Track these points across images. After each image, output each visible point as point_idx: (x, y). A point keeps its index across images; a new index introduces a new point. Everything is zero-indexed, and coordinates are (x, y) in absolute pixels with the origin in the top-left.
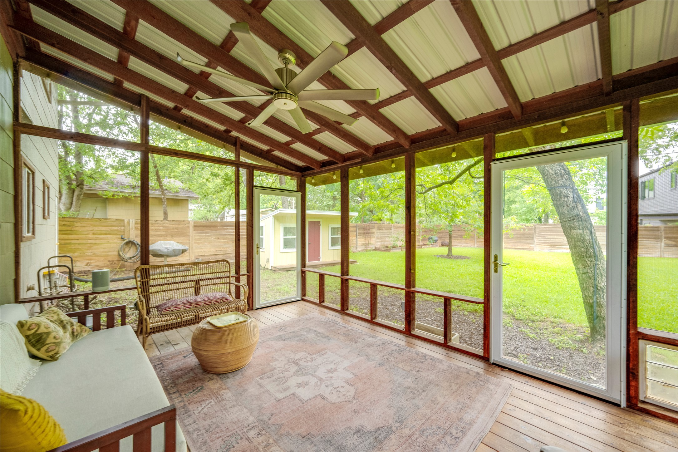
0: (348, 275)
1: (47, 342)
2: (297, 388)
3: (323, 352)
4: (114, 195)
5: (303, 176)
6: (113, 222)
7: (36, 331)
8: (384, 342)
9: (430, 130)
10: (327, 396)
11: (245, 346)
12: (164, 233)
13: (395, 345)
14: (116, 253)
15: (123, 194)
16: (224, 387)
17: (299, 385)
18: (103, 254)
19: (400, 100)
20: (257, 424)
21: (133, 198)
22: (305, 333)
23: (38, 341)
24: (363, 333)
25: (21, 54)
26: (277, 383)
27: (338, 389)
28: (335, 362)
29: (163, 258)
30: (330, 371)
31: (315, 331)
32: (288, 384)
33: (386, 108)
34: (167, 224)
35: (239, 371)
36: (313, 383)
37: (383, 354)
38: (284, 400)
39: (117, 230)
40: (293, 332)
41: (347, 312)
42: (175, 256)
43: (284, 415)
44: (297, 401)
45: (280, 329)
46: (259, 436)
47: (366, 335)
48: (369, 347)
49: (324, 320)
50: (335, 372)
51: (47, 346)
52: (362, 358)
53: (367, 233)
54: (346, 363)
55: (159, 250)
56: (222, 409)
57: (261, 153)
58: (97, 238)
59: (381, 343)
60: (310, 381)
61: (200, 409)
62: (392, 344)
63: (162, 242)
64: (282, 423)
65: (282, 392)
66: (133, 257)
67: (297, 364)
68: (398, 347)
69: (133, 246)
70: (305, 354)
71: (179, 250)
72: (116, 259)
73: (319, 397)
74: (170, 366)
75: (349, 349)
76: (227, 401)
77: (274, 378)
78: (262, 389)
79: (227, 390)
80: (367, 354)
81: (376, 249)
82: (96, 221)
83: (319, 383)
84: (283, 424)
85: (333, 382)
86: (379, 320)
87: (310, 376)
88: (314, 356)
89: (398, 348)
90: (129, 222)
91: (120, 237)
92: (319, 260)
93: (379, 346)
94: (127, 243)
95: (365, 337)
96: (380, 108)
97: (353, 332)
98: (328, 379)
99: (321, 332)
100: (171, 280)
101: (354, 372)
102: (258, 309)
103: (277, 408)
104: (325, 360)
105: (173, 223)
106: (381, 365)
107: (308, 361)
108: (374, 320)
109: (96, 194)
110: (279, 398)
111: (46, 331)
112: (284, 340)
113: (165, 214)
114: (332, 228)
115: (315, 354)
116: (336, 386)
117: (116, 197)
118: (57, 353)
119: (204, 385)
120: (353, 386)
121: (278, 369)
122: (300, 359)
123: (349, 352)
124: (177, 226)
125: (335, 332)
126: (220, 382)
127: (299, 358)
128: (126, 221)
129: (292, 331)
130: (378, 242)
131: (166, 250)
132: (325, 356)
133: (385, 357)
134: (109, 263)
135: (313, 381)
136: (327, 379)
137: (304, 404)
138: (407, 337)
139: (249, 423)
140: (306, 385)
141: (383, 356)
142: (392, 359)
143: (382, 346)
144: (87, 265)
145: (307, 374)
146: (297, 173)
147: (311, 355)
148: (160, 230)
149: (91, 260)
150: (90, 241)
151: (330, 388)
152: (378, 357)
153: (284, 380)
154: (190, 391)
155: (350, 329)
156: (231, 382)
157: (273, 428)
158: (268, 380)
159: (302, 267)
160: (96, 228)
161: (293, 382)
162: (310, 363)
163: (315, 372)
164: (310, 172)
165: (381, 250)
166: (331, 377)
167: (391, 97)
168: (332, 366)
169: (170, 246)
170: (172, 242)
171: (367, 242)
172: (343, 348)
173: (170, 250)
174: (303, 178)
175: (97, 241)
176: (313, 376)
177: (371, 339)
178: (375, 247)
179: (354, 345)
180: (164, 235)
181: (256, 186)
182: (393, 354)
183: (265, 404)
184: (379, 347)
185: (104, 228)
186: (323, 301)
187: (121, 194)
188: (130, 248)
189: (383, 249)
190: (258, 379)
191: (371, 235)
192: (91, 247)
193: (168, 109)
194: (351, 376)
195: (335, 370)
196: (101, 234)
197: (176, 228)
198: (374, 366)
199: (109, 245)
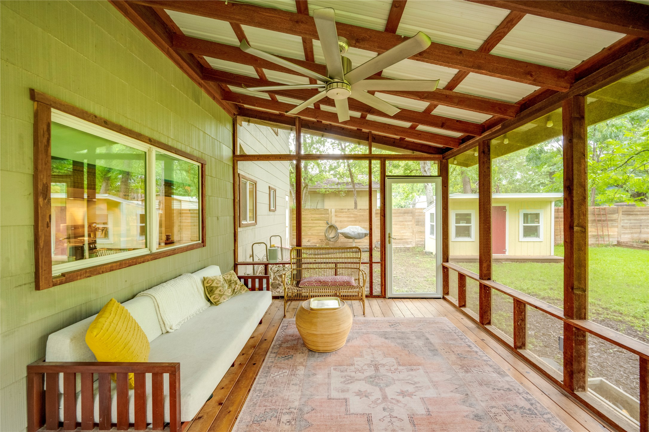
0: (489, 279)
1: (215, 293)
2: (355, 394)
3: (415, 367)
4: (326, 191)
5: (443, 158)
6: (322, 211)
7: (211, 285)
8: (511, 388)
9: (610, 48)
10: (375, 421)
11: (328, 333)
12: (354, 219)
13: (528, 400)
14: (324, 234)
15: (331, 190)
16: (304, 363)
17: (360, 394)
18: (317, 234)
19: (513, 25)
20: (295, 411)
21: (337, 192)
22: (414, 338)
23: (211, 291)
24: (489, 363)
25: (236, 113)
26: (343, 380)
27: (393, 419)
28: (417, 385)
29: (352, 240)
30: (403, 393)
31: (427, 339)
32: (350, 386)
33: (499, 45)
34: (356, 212)
35: (326, 354)
36: (373, 398)
37: (494, 404)
38: (334, 401)
39: (324, 217)
40: (403, 333)
41: (487, 327)
42: (360, 238)
43: (321, 416)
44: (343, 409)
45: (392, 325)
46: (288, 424)
47: (491, 366)
48: (481, 385)
49: (448, 329)
50: (407, 398)
51: (214, 295)
52: (458, 395)
53: (599, 221)
54: (431, 393)
55: (349, 233)
56: (287, 382)
57: (394, 142)
58: (314, 223)
59: (507, 386)
60: (372, 394)
61: (276, 374)
62: (525, 395)
63: (351, 226)
64: (313, 423)
65: (339, 392)
66: (334, 237)
67: (377, 369)
68: (532, 404)
69: (334, 229)
70: (394, 361)
71: (362, 234)
72: (324, 238)
73: (366, 417)
74: (290, 330)
75: (449, 377)
76: (296, 377)
77: (345, 373)
78: (327, 380)
79: (303, 368)
80: (469, 393)
81: (619, 244)
82: (313, 211)
83: (379, 401)
84: (312, 425)
85: (395, 407)
86: (527, 352)
87: (377, 389)
88: (400, 368)
89: (528, 406)
90: (331, 211)
91: (326, 222)
92: (504, 253)
93: (499, 390)
94: (330, 227)
95: (487, 368)
96: (489, 50)
97: (476, 356)
98: (394, 401)
99: (432, 342)
100: (318, 260)
101: (430, 409)
102: (390, 298)
103: (321, 406)
104: (409, 377)
105: (360, 211)
106: (478, 417)
107: (390, 370)
108: (519, 350)
109: (315, 191)
110: (332, 397)
111: (216, 285)
112: (386, 338)
113: (356, 203)
114: (524, 214)
115: (404, 365)
116: (394, 414)
117: (327, 192)
118: (218, 301)
119: (294, 355)
120: (414, 425)
121: (356, 366)
122: (384, 365)
123: (448, 380)
124: (362, 213)
125: (450, 348)
126: (305, 358)
127: (384, 363)
128: (329, 210)
129: (403, 331)
130: (624, 233)
131: (353, 234)
132: (412, 373)
133: (493, 410)
134: (320, 241)
135: (377, 394)
136: (392, 401)
137: (346, 416)
138: (565, 396)
139: (292, 406)
140: (366, 396)
141: (492, 407)
142: (504, 418)
143: (502, 392)
144: (308, 242)
145: (377, 385)
146: (437, 156)
147: (400, 365)
148: (351, 217)
149: (310, 238)
150: (310, 225)
151: (386, 414)
152: (483, 404)
153: (351, 380)
154: (283, 356)
155: (473, 351)
156: (313, 361)
157: (303, 423)
158: (339, 373)
159: (444, 262)
160: (313, 216)
161: (356, 387)
162: (390, 374)
163: (387, 386)
164: (450, 152)
165: (631, 247)
166: (398, 401)
167: (498, 27)
168: (410, 388)
169: (356, 230)
170: (357, 227)
171: (600, 233)
172: (443, 372)
173: (356, 233)
174: (444, 161)
175: (314, 225)
176: (381, 389)
177: (495, 375)
178: (618, 242)
179: (461, 374)
180: (354, 221)
181: (387, 176)
182: (512, 412)
183: (318, 396)
184: (496, 391)
185: (317, 216)
186: (464, 306)
187: (330, 190)
188: (332, 230)
189: (635, 245)
190: (332, 368)
191: (609, 223)
192: (310, 229)
193: (313, 123)
194: (424, 412)
195: (411, 395)
196: (316, 220)
197: (362, 215)
198: (465, 414)
199: (320, 227)
